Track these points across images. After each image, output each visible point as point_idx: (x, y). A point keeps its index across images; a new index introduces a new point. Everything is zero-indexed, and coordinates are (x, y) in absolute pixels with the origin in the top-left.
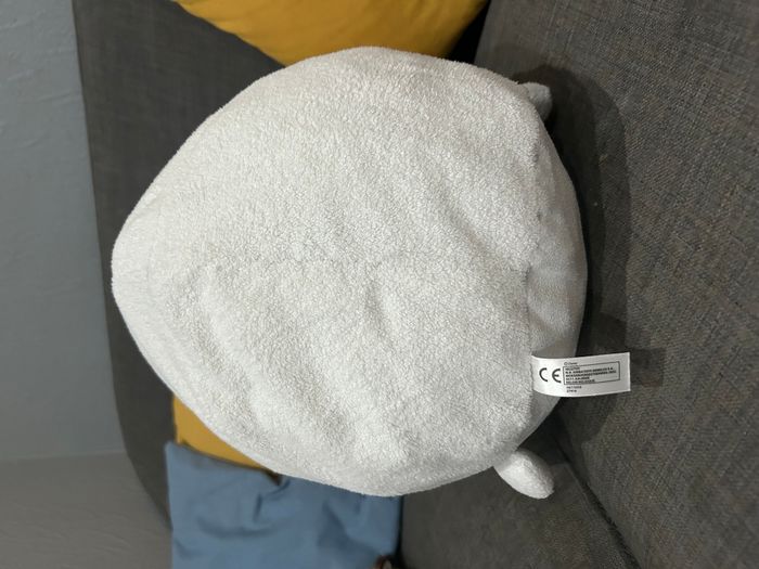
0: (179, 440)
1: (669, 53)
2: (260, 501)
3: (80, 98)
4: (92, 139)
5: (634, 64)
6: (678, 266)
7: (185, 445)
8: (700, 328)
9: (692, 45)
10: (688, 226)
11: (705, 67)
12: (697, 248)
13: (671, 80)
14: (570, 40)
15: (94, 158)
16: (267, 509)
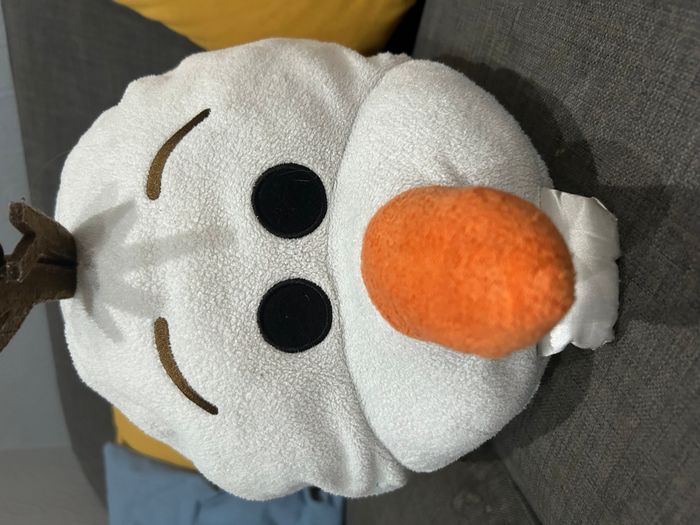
0: (119, 440)
1: (641, 26)
2: (198, 507)
3: (12, 92)
4: (25, 134)
5: (596, 42)
6: (660, 288)
7: (126, 446)
8: (690, 370)
9: (672, 15)
10: (672, 240)
11: (692, 42)
12: (685, 267)
13: (645, 59)
14: (517, 19)
15: (28, 153)
16: (204, 515)
